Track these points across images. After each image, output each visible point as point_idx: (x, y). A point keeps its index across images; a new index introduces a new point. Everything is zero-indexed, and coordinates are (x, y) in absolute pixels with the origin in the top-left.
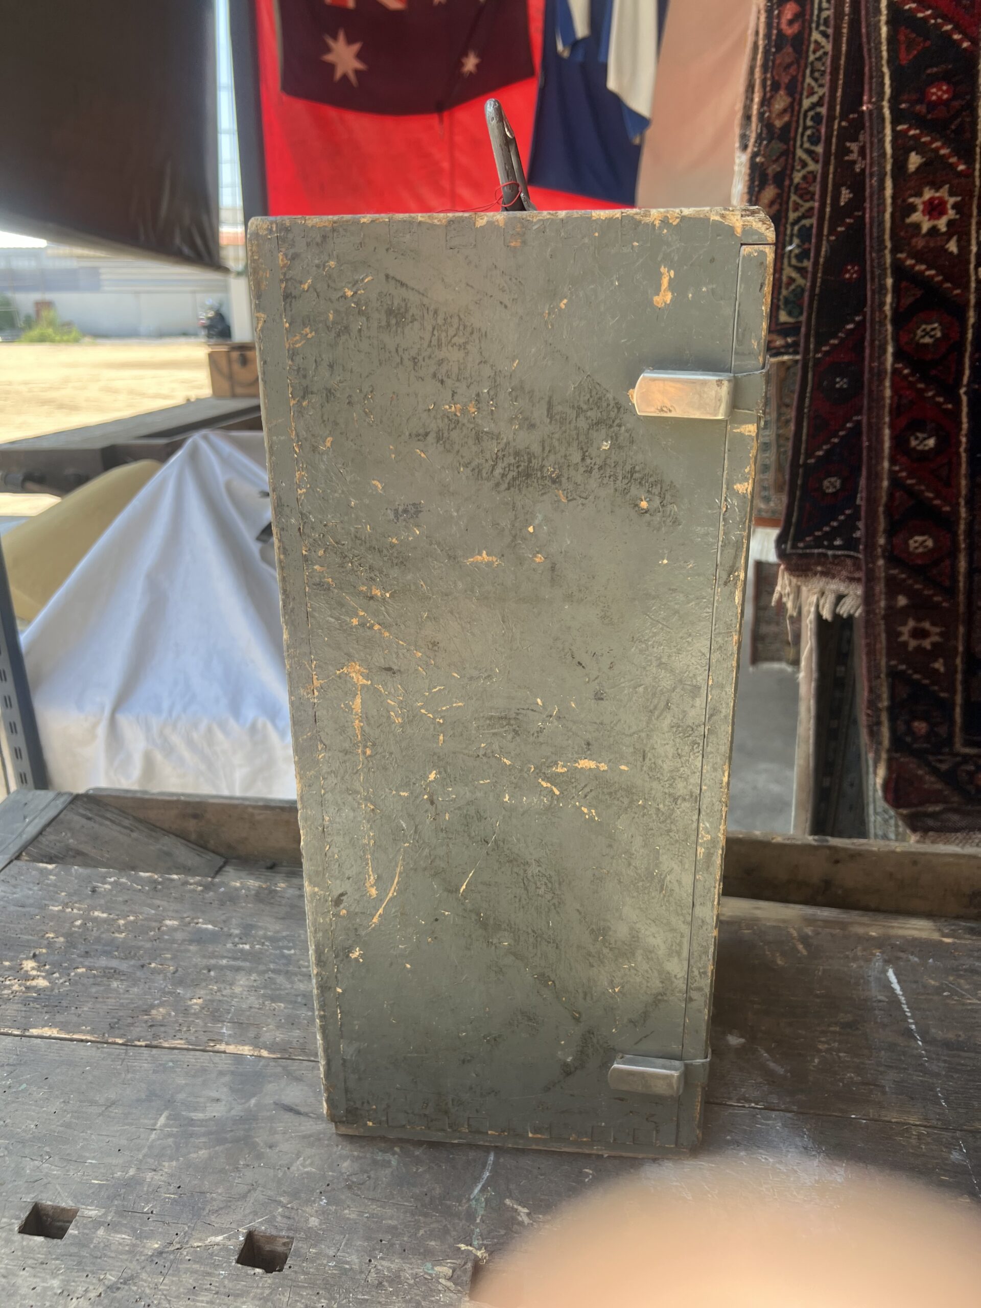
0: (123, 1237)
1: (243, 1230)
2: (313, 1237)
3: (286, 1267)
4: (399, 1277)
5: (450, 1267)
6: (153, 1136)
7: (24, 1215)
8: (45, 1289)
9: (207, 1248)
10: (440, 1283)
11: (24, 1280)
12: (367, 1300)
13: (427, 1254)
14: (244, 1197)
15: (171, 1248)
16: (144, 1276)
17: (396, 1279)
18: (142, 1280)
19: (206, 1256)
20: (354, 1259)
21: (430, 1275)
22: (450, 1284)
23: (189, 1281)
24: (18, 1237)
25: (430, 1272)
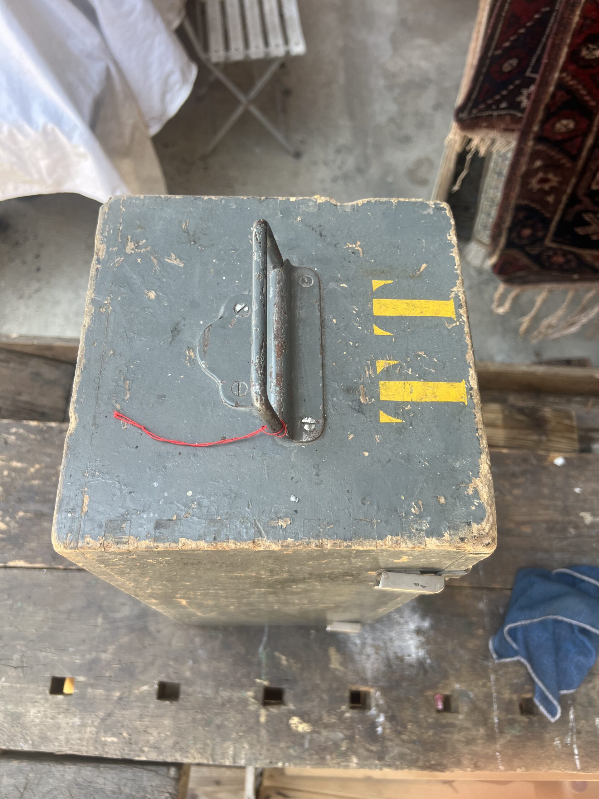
0: (100, 692)
1: (156, 682)
2: (189, 683)
3: (180, 700)
4: (232, 699)
5: (254, 692)
6: (98, 630)
7: (49, 684)
8: (73, 724)
9: (141, 693)
10: (249, 701)
11: (62, 720)
13: (242, 687)
14: (152, 663)
15: (125, 695)
16: (117, 711)
17: (230, 701)
18: (116, 713)
19: (142, 698)
20: (209, 692)
21: (245, 697)
22: (254, 700)
23: (137, 711)
24: (50, 697)
25: (245, 695)
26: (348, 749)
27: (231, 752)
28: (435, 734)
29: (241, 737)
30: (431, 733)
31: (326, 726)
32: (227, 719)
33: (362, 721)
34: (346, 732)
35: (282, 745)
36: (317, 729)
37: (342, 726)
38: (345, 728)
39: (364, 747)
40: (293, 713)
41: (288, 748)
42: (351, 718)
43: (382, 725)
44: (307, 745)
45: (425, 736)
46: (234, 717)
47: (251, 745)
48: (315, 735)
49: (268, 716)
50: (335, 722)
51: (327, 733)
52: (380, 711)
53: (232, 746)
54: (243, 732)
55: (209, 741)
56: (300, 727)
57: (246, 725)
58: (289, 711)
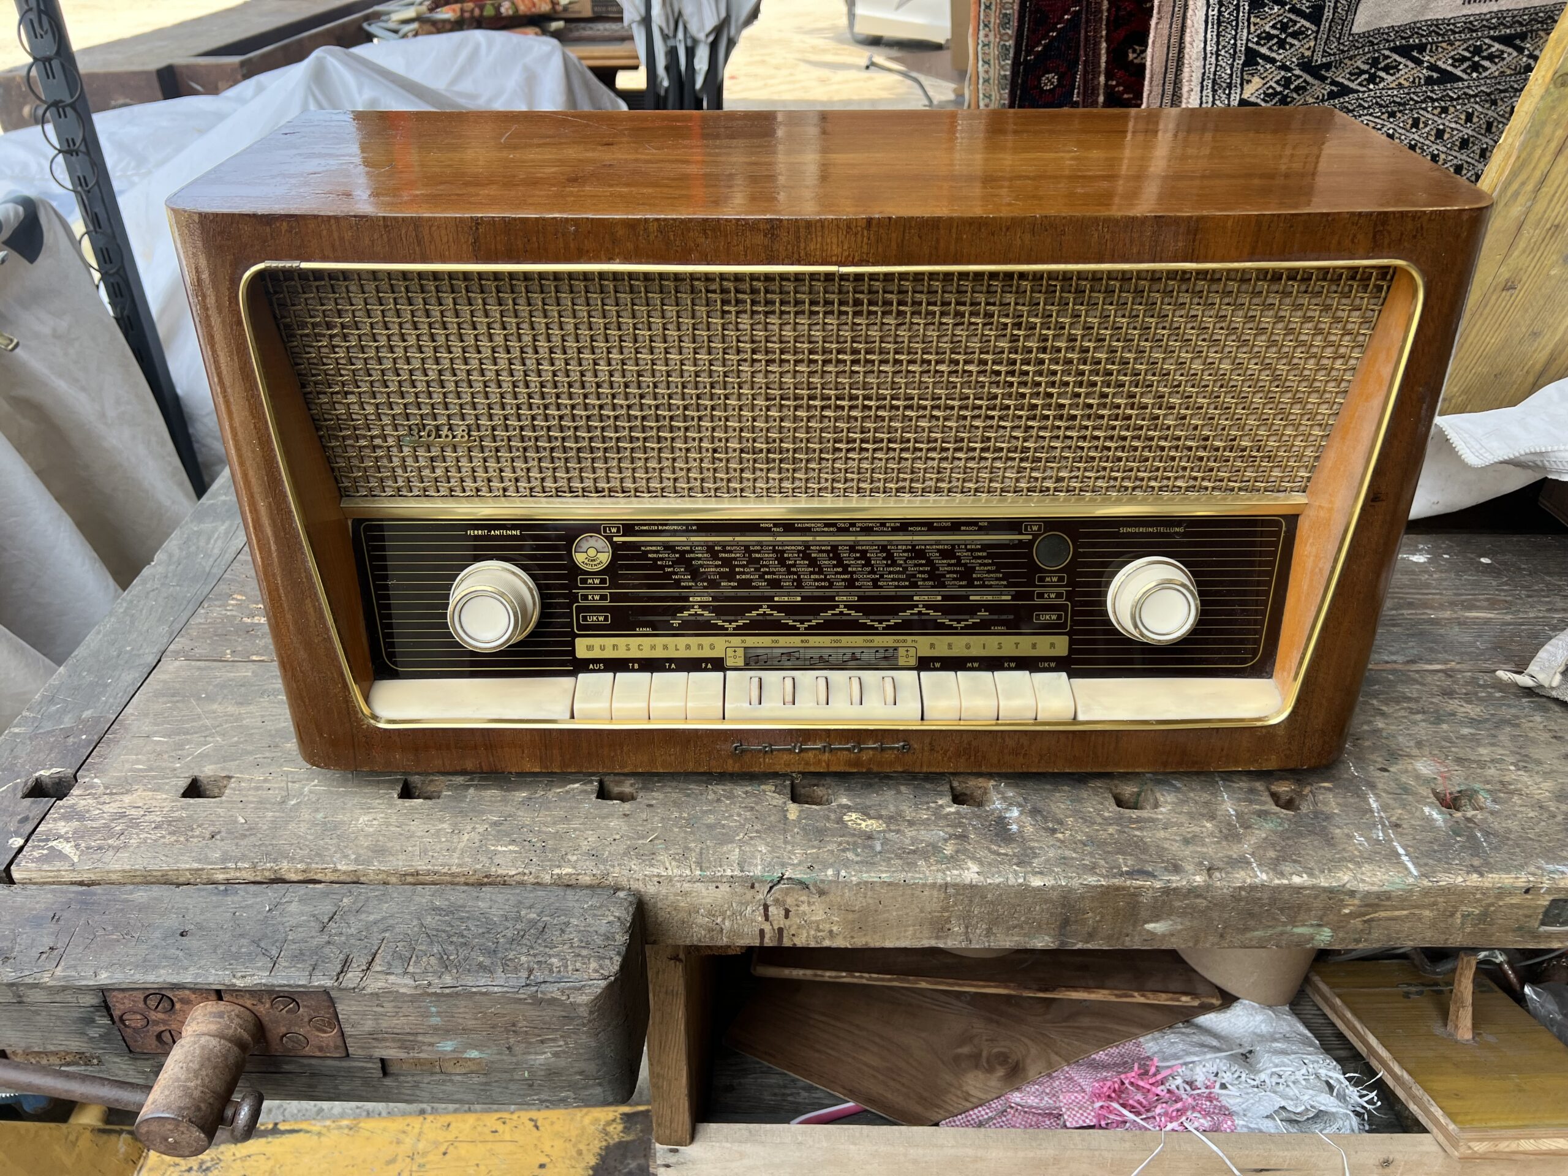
8: (438, 831)
11: (417, 827)
17: (730, 796)
23: (560, 813)
24: (398, 802)
25: (757, 789)
26: (957, 852)
27: (735, 855)
28: (1121, 832)
29: (751, 838)
30: (1111, 830)
31: (911, 823)
32: (726, 818)
33: (979, 817)
34: (948, 829)
35: (833, 847)
36: (893, 828)
37: (942, 823)
38: (948, 826)
39: (990, 850)
40: (849, 808)
41: (844, 850)
42: (957, 813)
43: (1017, 821)
44: (878, 848)
45: (1103, 835)
46: (739, 815)
47: (774, 848)
48: (891, 836)
49: (800, 811)
50: (928, 819)
51: (914, 833)
52: (1011, 804)
53: (737, 850)
54: (757, 832)
55: (692, 845)
56: (864, 824)
57: (763, 825)
58: (841, 806)
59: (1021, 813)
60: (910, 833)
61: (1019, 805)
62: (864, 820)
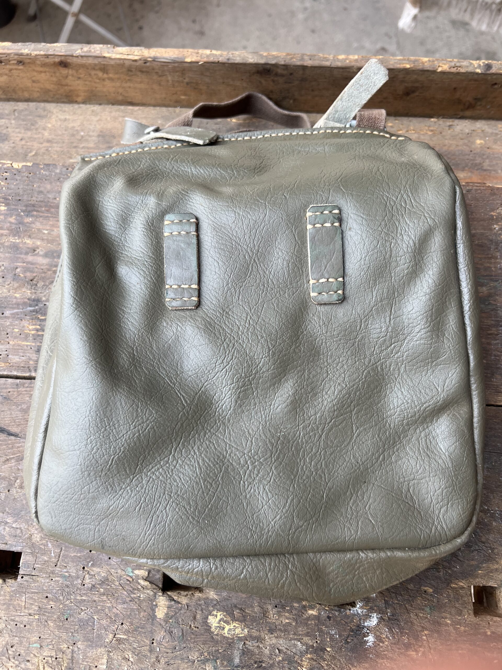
3: (19, 577)
4: (108, 579)
5: (146, 570)
10: (139, 584)
12: (85, 600)
17: (105, 581)
21: (131, 577)
22: (147, 583)
25: (131, 574)
29: (120, 641)
31: (273, 629)
33: (339, 624)
36: (255, 633)
37: (302, 631)
40: (214, 606)
43: (375, 632)
47: (140, 656)
48: (251, 644)
49: (170, 608)
50: (290, 624)
51: (274, 641)
52: (371, 610)
53: (105, 657)
54: (127, 632)
55: (64, 646)
56: (227, 627)
57: (132, 624)
58: (207, 601)
59: (381, 620)
60: (270, 640)
61: (380, 611)
62: (227, 623)
